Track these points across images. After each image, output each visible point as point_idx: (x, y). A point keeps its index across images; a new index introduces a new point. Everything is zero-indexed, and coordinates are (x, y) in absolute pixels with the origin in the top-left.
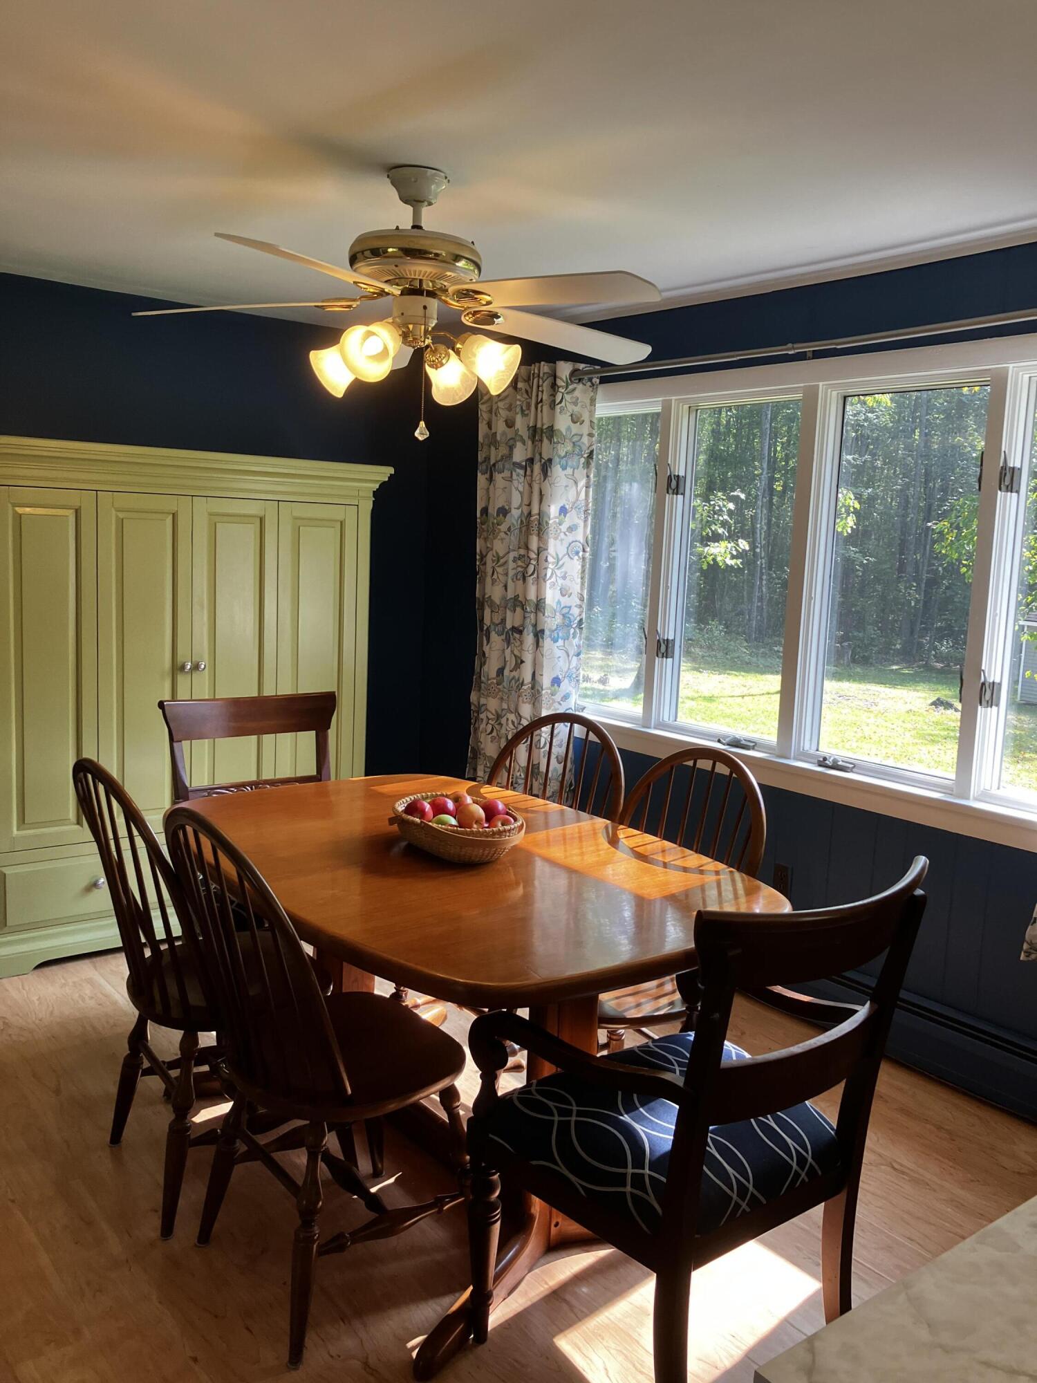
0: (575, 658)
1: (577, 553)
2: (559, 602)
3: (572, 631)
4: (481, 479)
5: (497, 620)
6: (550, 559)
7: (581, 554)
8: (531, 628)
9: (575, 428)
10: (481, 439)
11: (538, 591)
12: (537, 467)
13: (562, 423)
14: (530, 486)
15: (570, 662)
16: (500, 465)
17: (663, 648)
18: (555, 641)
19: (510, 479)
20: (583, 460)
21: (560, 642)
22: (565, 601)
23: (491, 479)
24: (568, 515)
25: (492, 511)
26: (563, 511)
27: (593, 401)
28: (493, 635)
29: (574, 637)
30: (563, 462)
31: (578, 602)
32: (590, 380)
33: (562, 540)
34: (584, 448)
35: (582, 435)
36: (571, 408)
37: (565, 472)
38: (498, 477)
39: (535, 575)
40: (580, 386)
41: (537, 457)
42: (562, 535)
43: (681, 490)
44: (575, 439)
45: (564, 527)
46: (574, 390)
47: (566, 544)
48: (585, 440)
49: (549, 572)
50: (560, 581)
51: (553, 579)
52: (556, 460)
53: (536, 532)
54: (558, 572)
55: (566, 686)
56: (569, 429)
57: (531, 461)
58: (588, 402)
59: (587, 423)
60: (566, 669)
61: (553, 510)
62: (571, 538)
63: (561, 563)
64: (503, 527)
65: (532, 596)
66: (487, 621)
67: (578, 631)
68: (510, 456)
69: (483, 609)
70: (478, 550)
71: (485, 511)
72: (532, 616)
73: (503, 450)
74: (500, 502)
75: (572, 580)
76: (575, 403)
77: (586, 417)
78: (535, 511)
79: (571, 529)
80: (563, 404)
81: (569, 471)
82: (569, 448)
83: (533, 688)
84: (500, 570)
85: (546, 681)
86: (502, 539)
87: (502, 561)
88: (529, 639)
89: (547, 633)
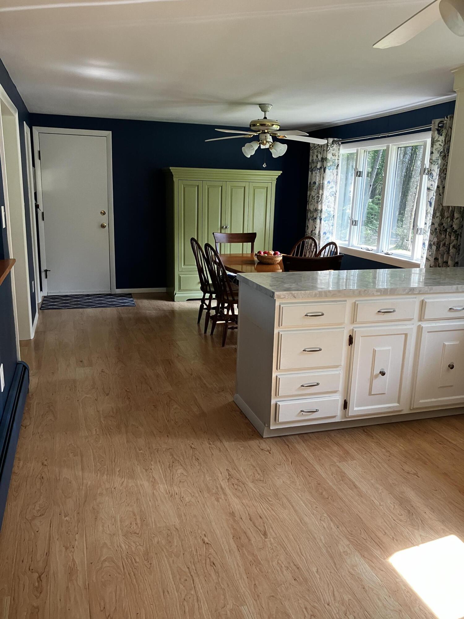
0: (331, 227)
1: (333, 195)
2: (327, 210)
3: (331, 218)
4: (310, 173)
5: (312, 216)
6: (324, 197)
7: (334, 195)
8: (319, 218)
9: (333, 158)
10: (310, 161)
11: (321, 207)
12: (322, 169)
13: (329, 156)
14: (321, 175)
15: (330, 228)
16: (314, 169)
17: (354, 223)
18: (325, 221)
19: (316, 173)
20: (335, 167)
21: (327, 222)
22: (329, 209)
23: (312, 173)
24: (330, 184)
25: (312, 183)
26: (329, 182)
27: (339, 149)
28: (310, 220)
29: (331, 220)
30: (329, 168)
31: (333, 210)
32: (338, 143)
33: (328, 191)
34: (336, 163)
35: (335, 160)
36: (332, 152)
37: (330, 171)
38: (314, 173)
39: (321, 202)
40: (335, 145)
41: (323, 166)
42: (328, 190)
43: (361, 175)
44: (333, 161)
45: (329, 187)
46: (333, 146)
47: (329, 192)
48: (336, 161)
49: (324, 200)
50: (327, 204)
51: (325, 203)
52: (327, 167)
53: (321, 189)
54: (327, 201)
55: (328, 235)
56: (331, 158)
57: (321, 168)
58: (337, 150)
59: (337, 156)
60: (328, 230)
61: (326, 182)
62: (331, 190)
63: (327, 198)
64: (314, 188)
65: (319, 208)
66: (309, 216)
67: (333, 218)
68: (317, 166)
69: (308, 213)
70: (308, 195)
71: (310, 183)
72: (319, 214)
73: (315, 164)
74: (313, 181)
75: (331, 203)
76: (334, 150)
77: (337, 154)
78: (321, 183)
79: (332, 188)
80: (330, 151)
81: (331, 170)
82: (331, 163)
83: (319, 236)
84: (313, 201)
85: (322, 233)
86: (314, 191)
87: (314, 198)
88: (318, 221)
89: (322, 219)
